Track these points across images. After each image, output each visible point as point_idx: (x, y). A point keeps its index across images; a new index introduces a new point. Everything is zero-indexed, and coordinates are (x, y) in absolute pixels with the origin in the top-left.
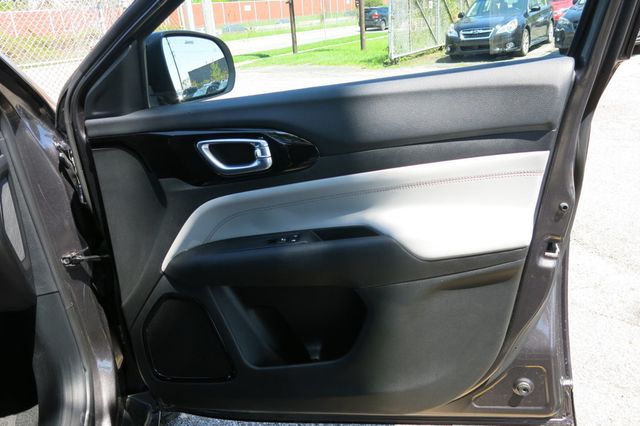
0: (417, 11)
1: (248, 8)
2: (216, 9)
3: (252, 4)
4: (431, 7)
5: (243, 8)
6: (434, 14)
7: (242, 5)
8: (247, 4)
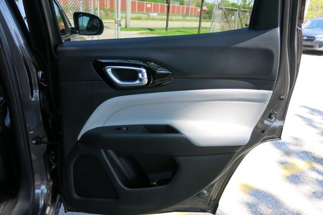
0: (225, 20)
1: (149, 6)
2: (133, 3)
3: (151, 4)
4: (233, 19)
5: (146, 5)
6: (235, 22)
7: (146, 4)
8: (149, 4)
